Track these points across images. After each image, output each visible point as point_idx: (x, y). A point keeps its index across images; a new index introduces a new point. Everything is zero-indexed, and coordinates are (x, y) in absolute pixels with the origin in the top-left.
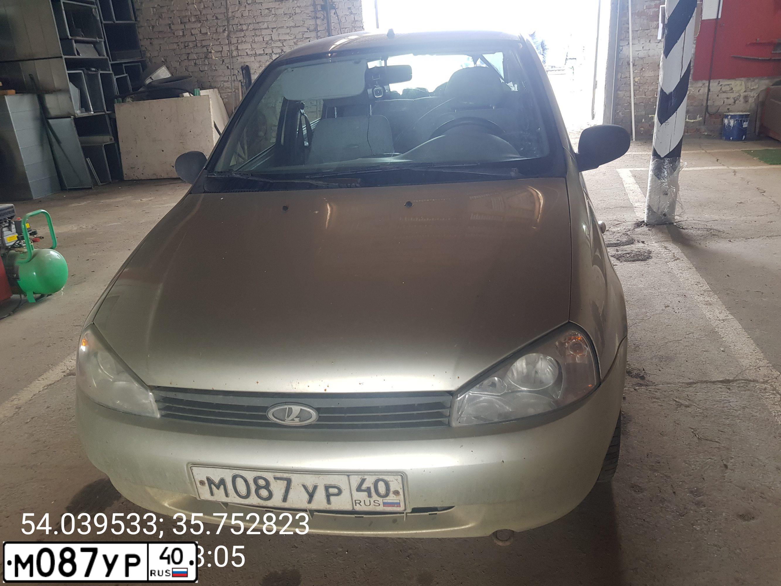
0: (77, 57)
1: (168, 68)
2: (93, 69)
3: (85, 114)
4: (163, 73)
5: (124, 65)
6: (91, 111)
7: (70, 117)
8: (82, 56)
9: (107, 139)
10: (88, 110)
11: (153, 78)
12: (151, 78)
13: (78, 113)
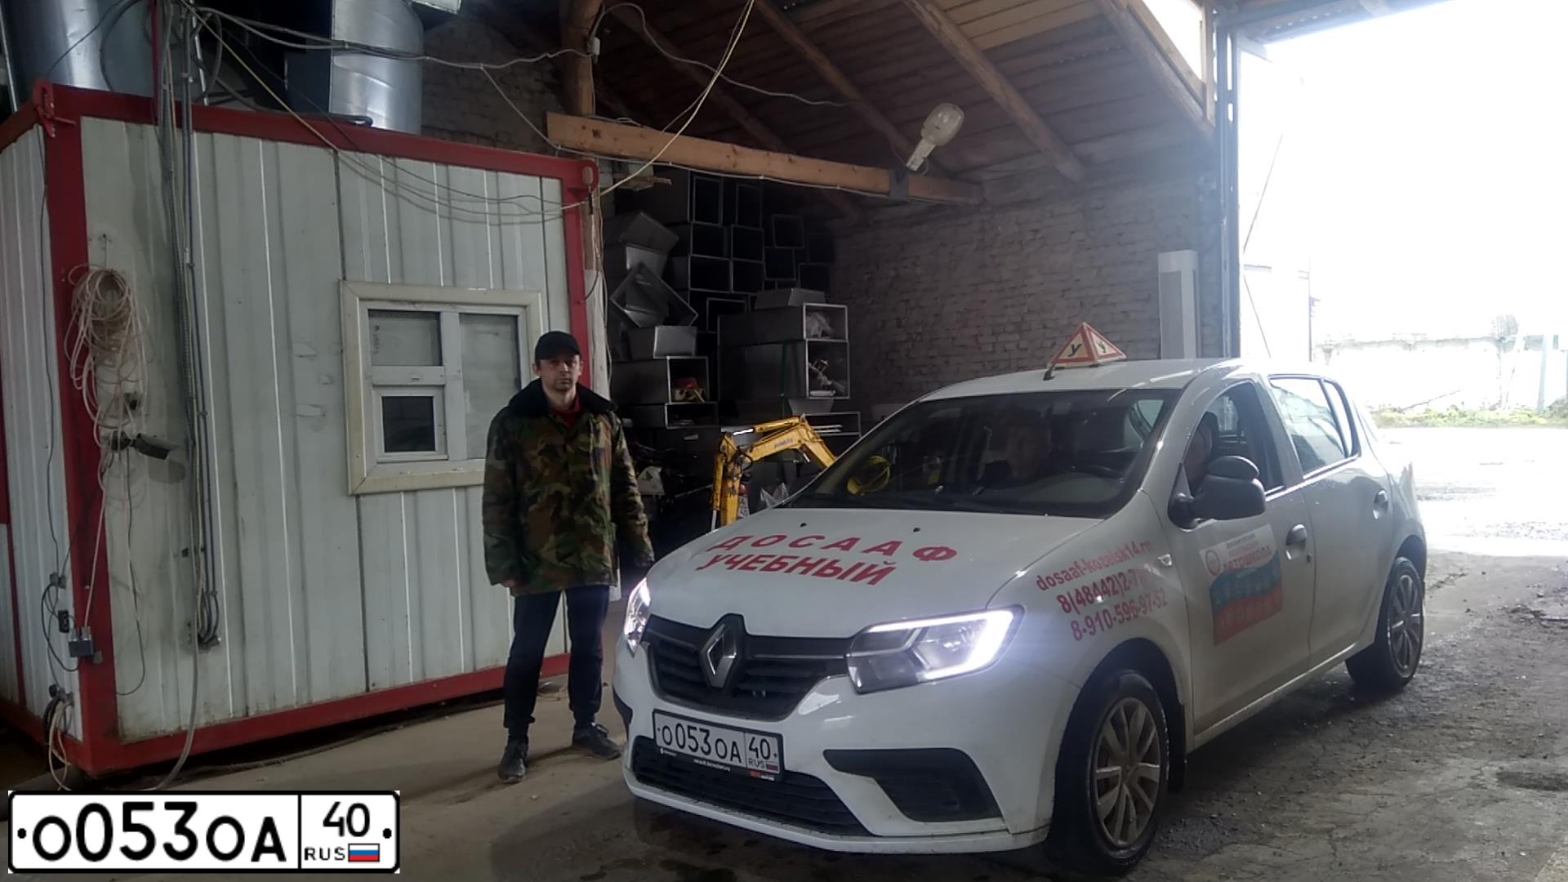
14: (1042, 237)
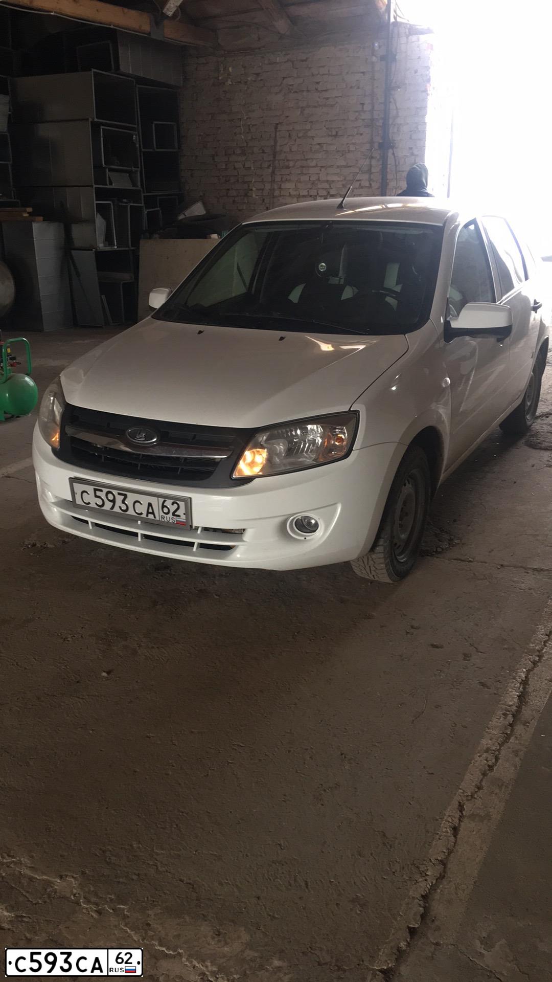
0: (109, 187)
1: (204, 204)
2: (125, 200)
3: (108, 249)
4: (198, 210)
5: (158, 198)
6: (114, 246)
7: (92, 250)
8: (114, 186)
9: (127, 277)
10: (111, 244)
11: (186, 214)
12: (184, 214)
13: (101, 246)
14: (261, 80)
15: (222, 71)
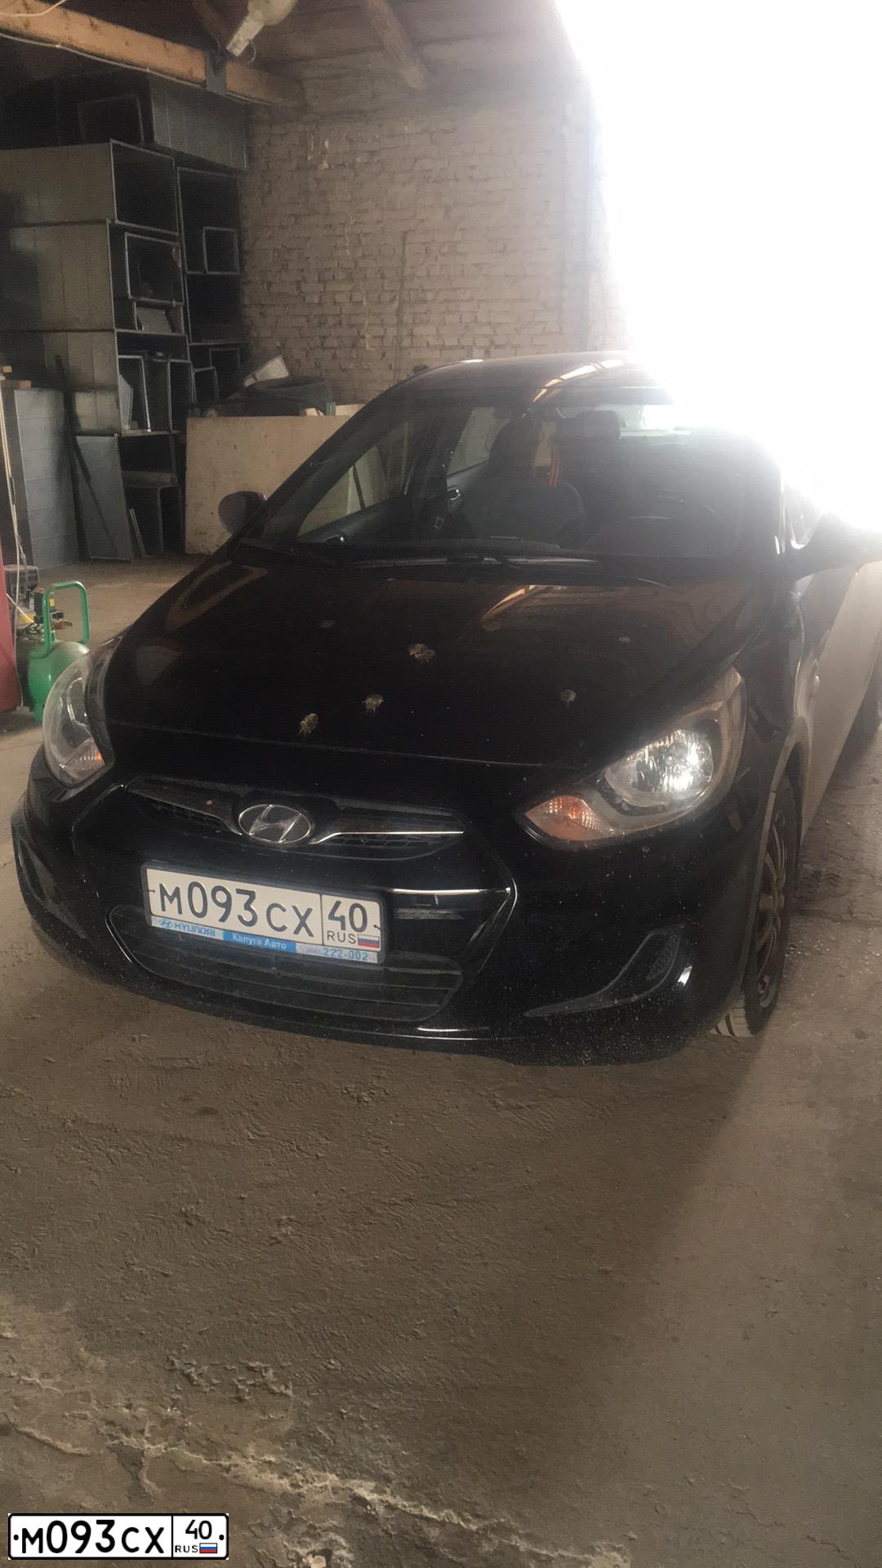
0: (137, 331)
1: (286, 361)
2: (160, 354)
3: (138, 433)
4: (276, 370)
5: (210, 350)
6: (147, 428)
7: (113, 436)
8: (145, 330)
9: (167, 479)
10: (143, 426)
11: (258, 377)
12: (254, 376)
13: (127, 429)
15: (312, 148)
